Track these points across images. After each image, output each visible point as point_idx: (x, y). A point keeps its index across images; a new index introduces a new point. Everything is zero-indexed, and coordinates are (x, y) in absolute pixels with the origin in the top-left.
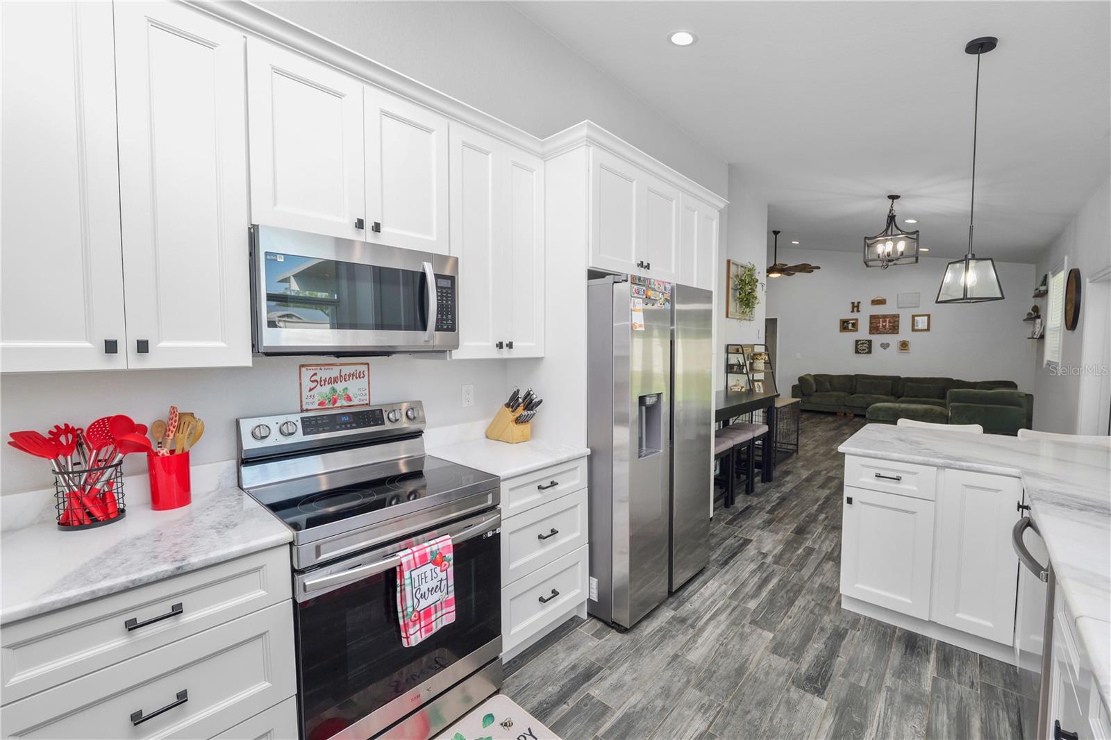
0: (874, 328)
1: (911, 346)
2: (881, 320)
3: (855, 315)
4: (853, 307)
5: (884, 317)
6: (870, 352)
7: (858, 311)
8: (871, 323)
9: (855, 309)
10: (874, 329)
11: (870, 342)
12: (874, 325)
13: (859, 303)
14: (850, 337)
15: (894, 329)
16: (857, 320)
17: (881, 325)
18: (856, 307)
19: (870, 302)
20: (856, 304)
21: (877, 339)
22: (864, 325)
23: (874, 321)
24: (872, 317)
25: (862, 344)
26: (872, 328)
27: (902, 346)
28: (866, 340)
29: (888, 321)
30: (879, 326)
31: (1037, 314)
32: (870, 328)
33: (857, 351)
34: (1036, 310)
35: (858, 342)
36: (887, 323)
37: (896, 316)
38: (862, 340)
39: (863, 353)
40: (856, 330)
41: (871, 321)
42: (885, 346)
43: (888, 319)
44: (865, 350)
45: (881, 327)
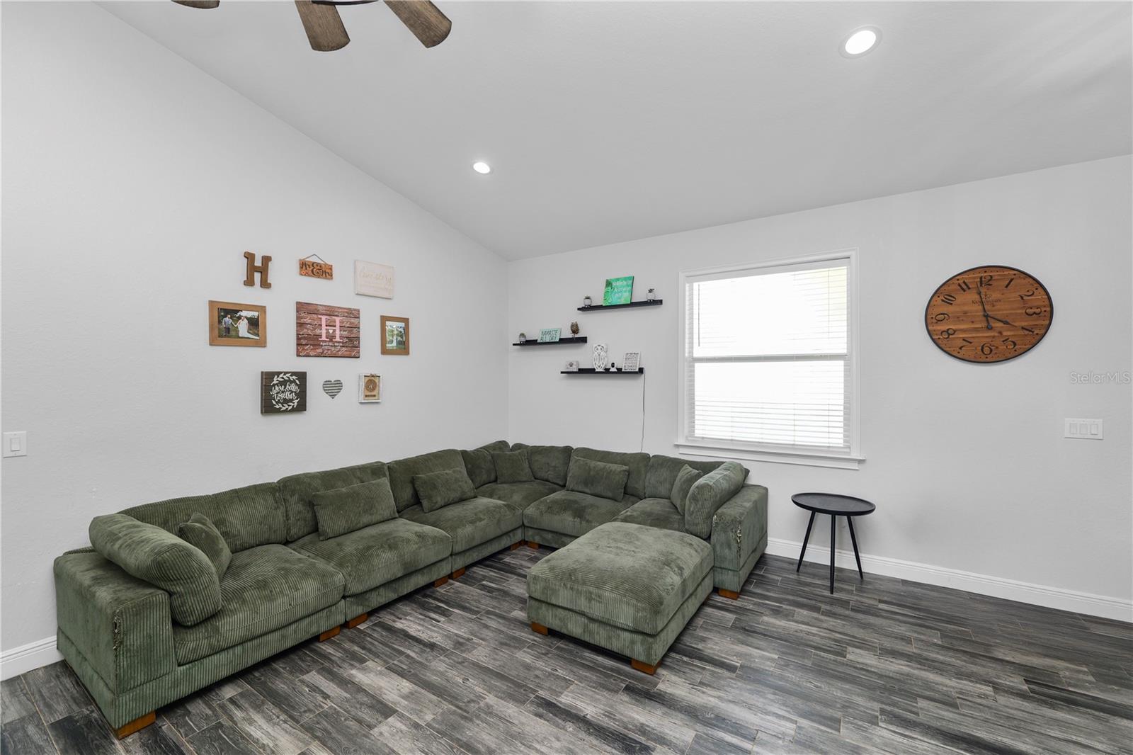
0: (308, 338)
1: (384, 387)
2: (324, 318)
3: (254, 296)
4: (252, 269)
5: (331, 312)
6: (302, 407)
7: (265, 284)
8: (300, 325)
9: (257, 276)
10: (307, 343)
11: (302, 376)
12: (307, 331)
13: (266, 260)
15: (351, 347)
16: (262, 309)
17: (324, 332)
18: (257, 270)
19: (296, 267)
20: (258, 263)
21: (319, 370)
22: (281, 328)
23: (307, 321)
24: (301, 307)
25: (283, 383)
26: (305, 338)
27: (367, 387)
28: (293, 374)
29: (338, 324)
30: (321, 336)
31: (577, 336)
32: (298, 339)
33: (268, 407)
34: (575, 329)
35: (267, 378)
36: (337, 328)
37: (353, 314)
38: (278, 374)
39: (286, 411)
40: (262, 343)
41: (298, 318)
42: (333, 388)
43: (338, 320)
44: (291, 400)
45: (324, 338)
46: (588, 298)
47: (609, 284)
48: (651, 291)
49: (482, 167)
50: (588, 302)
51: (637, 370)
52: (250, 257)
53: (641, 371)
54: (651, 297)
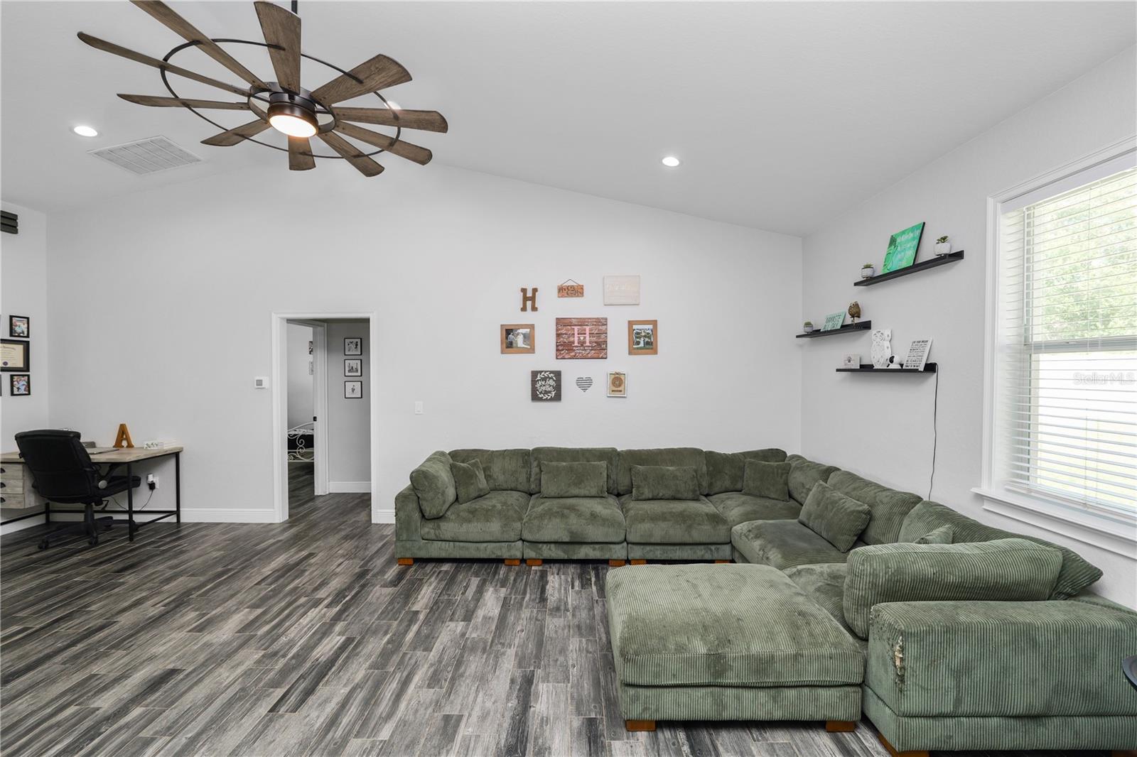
0: (564, 344)
1: (630, 384)
2: (576, 328)
3: (528, 317)
4: (525, 299)
5: (582, 322)
6: (558, 398)
7: (534, 309)
8: (558, 335)
9: (529, 304)
10: (564, 348)
11: (558, 374)
12: (564, 339)
13: (535, 290)
14: (520, 367)
15: (599, 349)
16: (532, 327)
17: (576, 339)
18: (529, 299)
19: (556, 291)
20: (529, 294)
21: (572, 370)
22: (546, 339)
23: (563, 331)
24: (559, 322)
25: (544, 379)
26: (561, 345)
27: (614, 383)
28: (551, 372)
29: (587, 332)
30: (573, 343)
32: (557, 346)
33: (535, 396)
34: (855, 311)
35: (535, 375)
36: (587, 336)
37: (602, 322)
38: (541, 372)
39: (546, 400)
40: (532, 350)
41: (557, 330)
42: (584, 384)
43: (587, 328)
44: (550, 392)
45: (576, 344)
46: (868, 267)
47: (893, 241)
48: (944, 239)
49: (671, 161)
50: (868, 272)
51: (921, 368)
52: (523, 291)
53: (931, 368)
54: (944, 249)
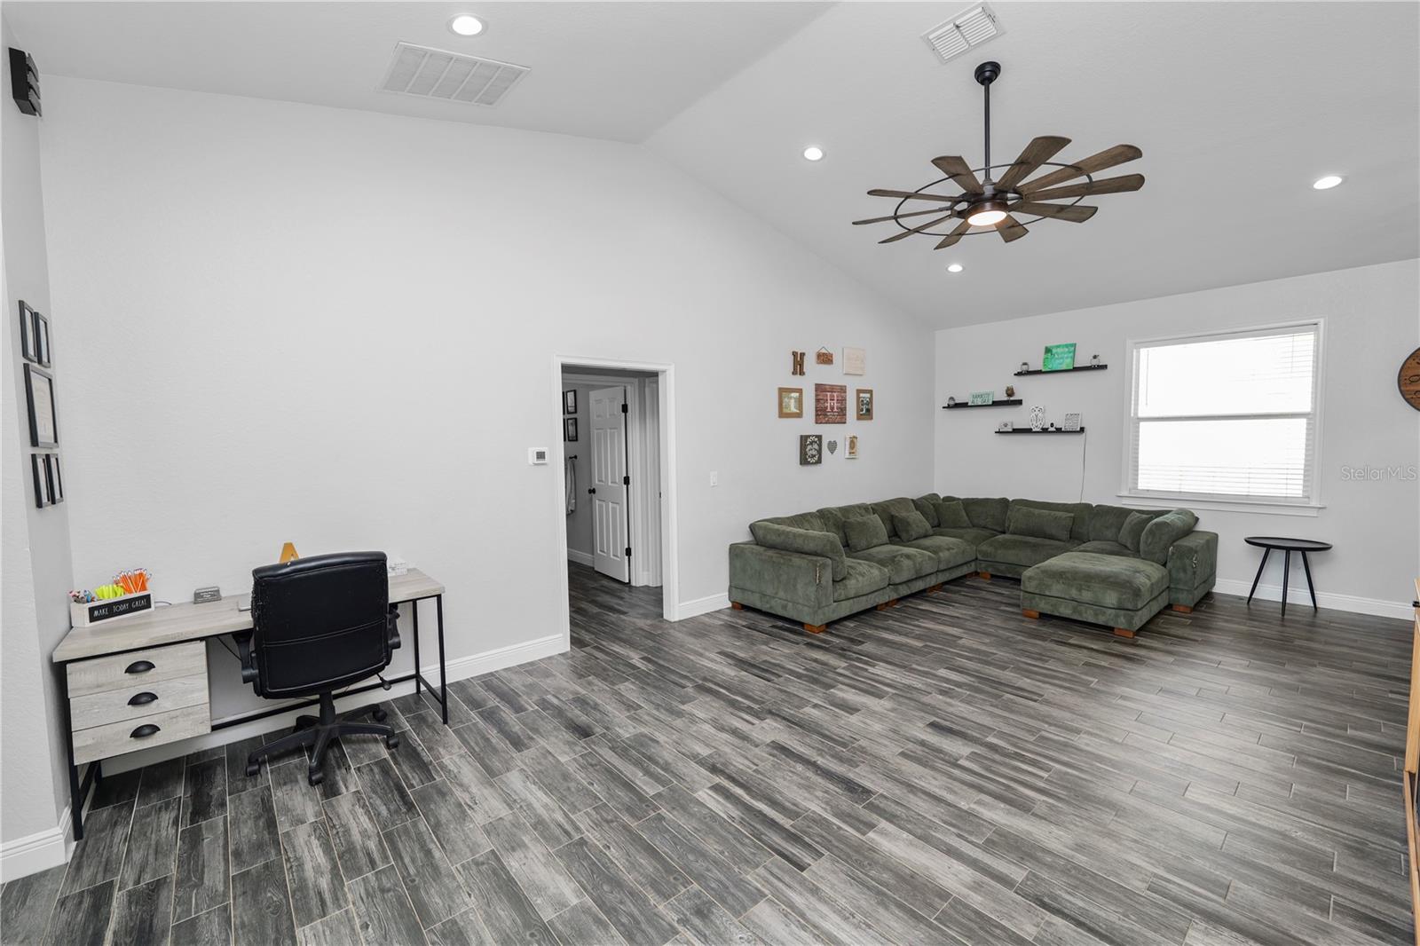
1: (859, 445)
2: (829, 394)
3: (796, 382)
4: (796, 363)
5: (832, 389)
6: (819, 461)
7: (801, 373)
8: (817, 401)
9: (798, 367)
10: (821, 415)
11: (819, 437)
12: (820, 405)
13: (803, 355)
14: (792, 431)
15: (841, 417)
16: (800, 391)
17: (829, 405)
18: (798, 363)
19: (815, 358)
20: (799, 358)
21: (829, 432)
22: (809, 404)
23: (821, 397)
24: (818, 387)
25: (811, 443)
26: (820, 410)
27: (851, 446)
28: (815, 436)
29: (836, 398)
30: (827, 408)
31: (1012, 399)
32: (817, 411)
33: (804, 461)
34: (1010, 392)
35: (804, 439)
36: (835, 401)
37: (843, 389)
38: (809, 436)
39: (812, 463)
40: (801, 415)
41: (817, 395)
42: (833, 447)
43: (835, 394)
44: (815, 456)
45: (829, 410)
46: (1025, 364)
47: (1048, 350)
48: (1095, 357)
50: (1025, 368)
51: (1079, 429)
52: (795, 354)
53: (1082, 430)
54: (1095, 362)
